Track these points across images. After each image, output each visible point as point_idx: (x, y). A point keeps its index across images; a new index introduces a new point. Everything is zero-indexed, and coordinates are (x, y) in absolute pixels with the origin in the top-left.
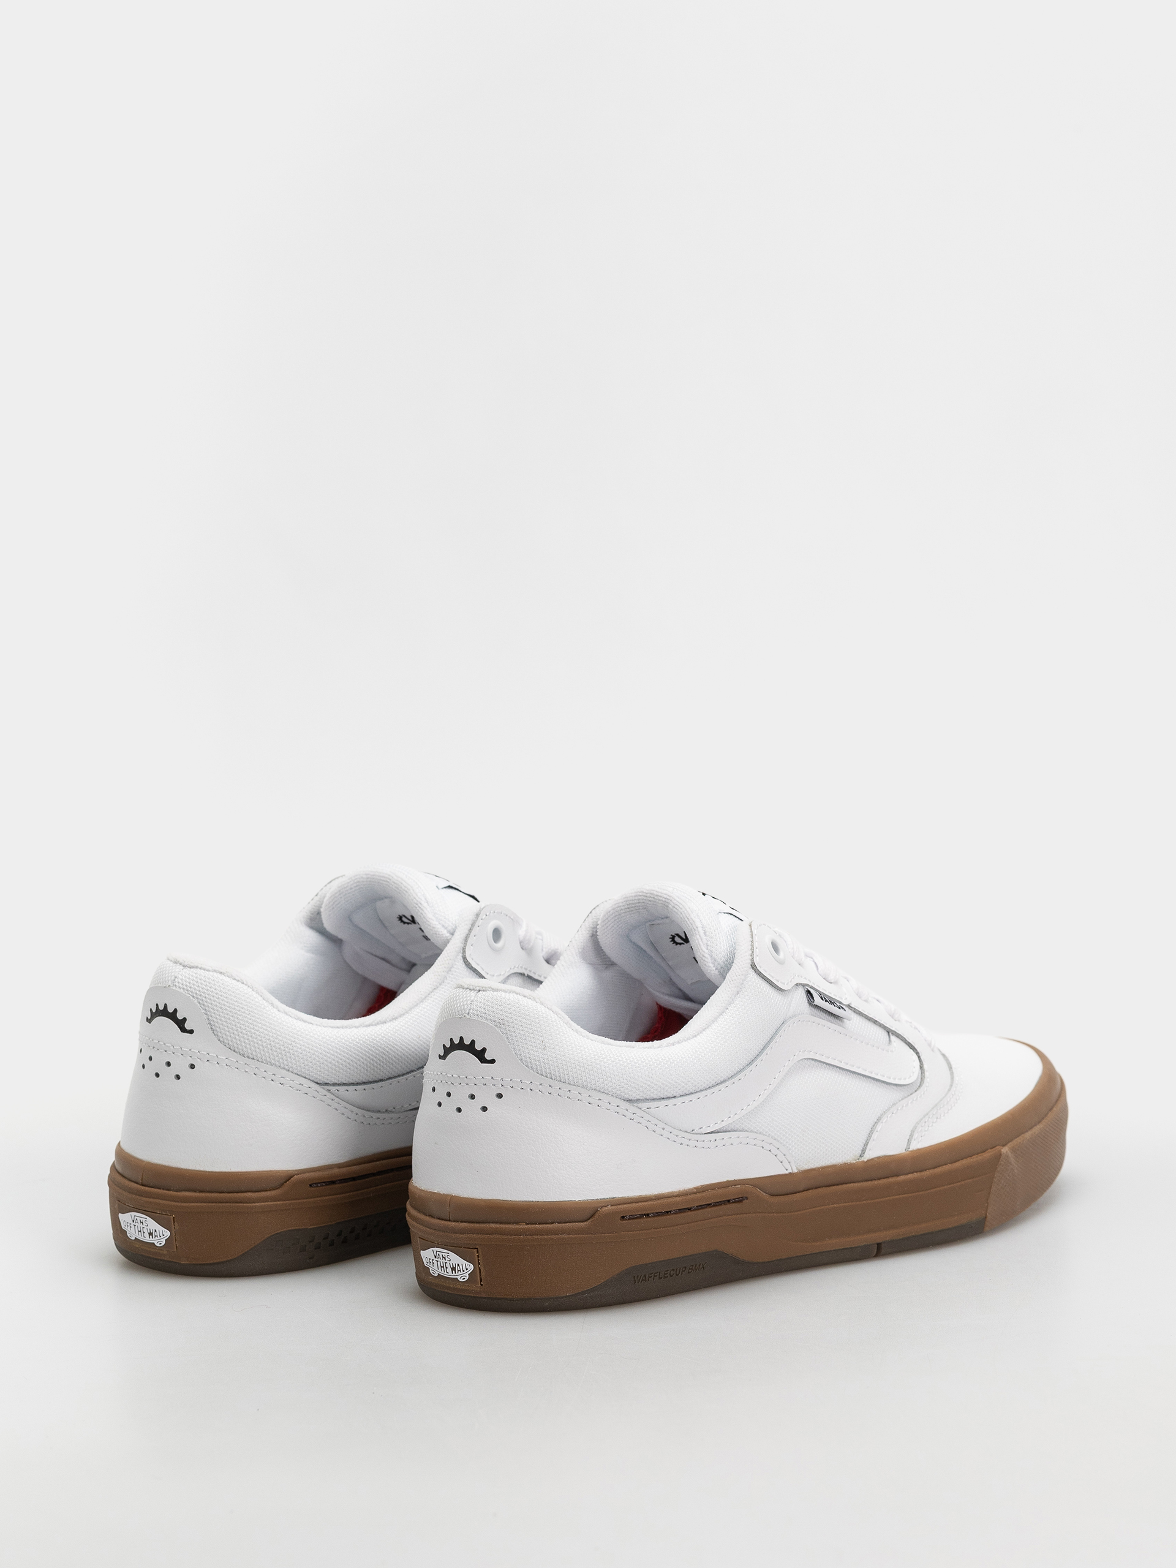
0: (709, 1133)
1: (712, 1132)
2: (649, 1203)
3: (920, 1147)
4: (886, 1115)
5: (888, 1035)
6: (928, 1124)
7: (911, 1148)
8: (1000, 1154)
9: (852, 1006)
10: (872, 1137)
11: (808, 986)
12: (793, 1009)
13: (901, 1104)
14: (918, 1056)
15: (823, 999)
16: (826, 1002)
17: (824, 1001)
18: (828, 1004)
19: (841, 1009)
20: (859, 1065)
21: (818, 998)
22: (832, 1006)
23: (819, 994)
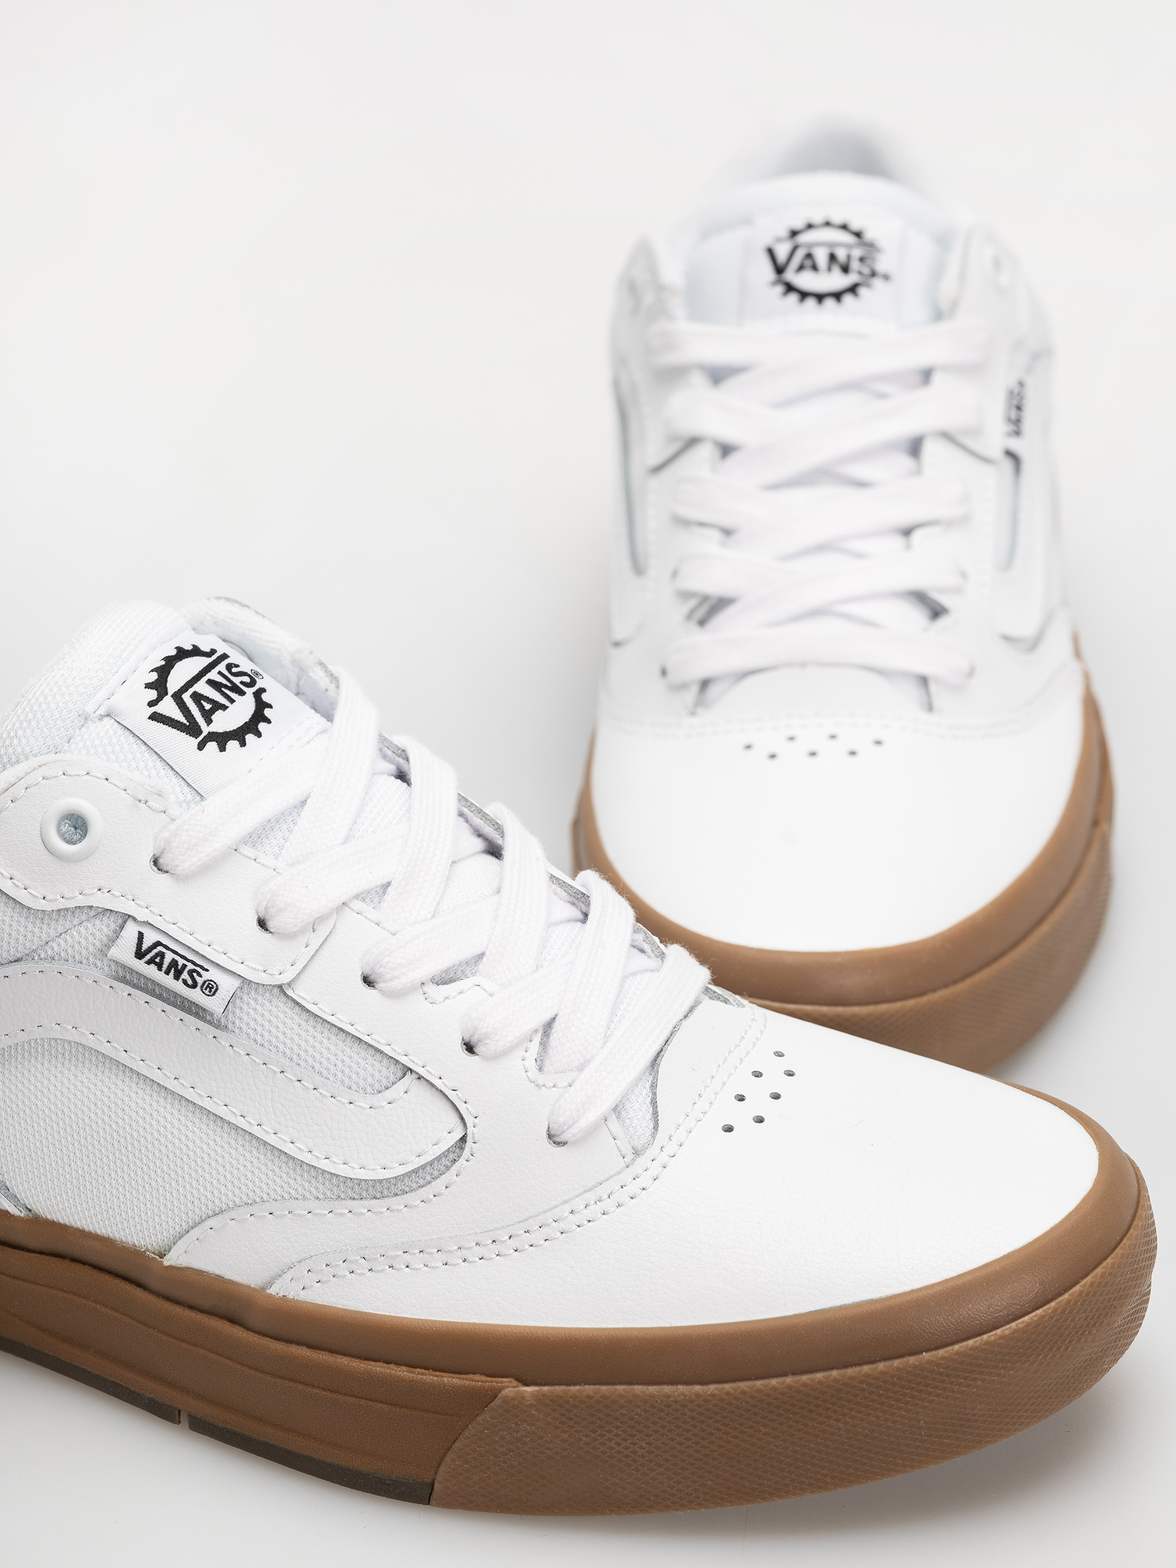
3: (303, 1296)
4: (251, 1210)
5: (400, 1074)
6: (353, 1267)
7: (277, 1291)
8: (494, 1394)
9: (290, 992)
10: (195, 1233)
11: (134, 919)
12: (56, 948)
13: (312, 1204)
14: (463, 1139)
15: (148, 957)
16: (156, 964)
17: (149, 962)
18: (160, 969)
19: (211, 988)
20: (228, 1102)
21: (124, 950)
22: (177, 977)
23: (158, 944)
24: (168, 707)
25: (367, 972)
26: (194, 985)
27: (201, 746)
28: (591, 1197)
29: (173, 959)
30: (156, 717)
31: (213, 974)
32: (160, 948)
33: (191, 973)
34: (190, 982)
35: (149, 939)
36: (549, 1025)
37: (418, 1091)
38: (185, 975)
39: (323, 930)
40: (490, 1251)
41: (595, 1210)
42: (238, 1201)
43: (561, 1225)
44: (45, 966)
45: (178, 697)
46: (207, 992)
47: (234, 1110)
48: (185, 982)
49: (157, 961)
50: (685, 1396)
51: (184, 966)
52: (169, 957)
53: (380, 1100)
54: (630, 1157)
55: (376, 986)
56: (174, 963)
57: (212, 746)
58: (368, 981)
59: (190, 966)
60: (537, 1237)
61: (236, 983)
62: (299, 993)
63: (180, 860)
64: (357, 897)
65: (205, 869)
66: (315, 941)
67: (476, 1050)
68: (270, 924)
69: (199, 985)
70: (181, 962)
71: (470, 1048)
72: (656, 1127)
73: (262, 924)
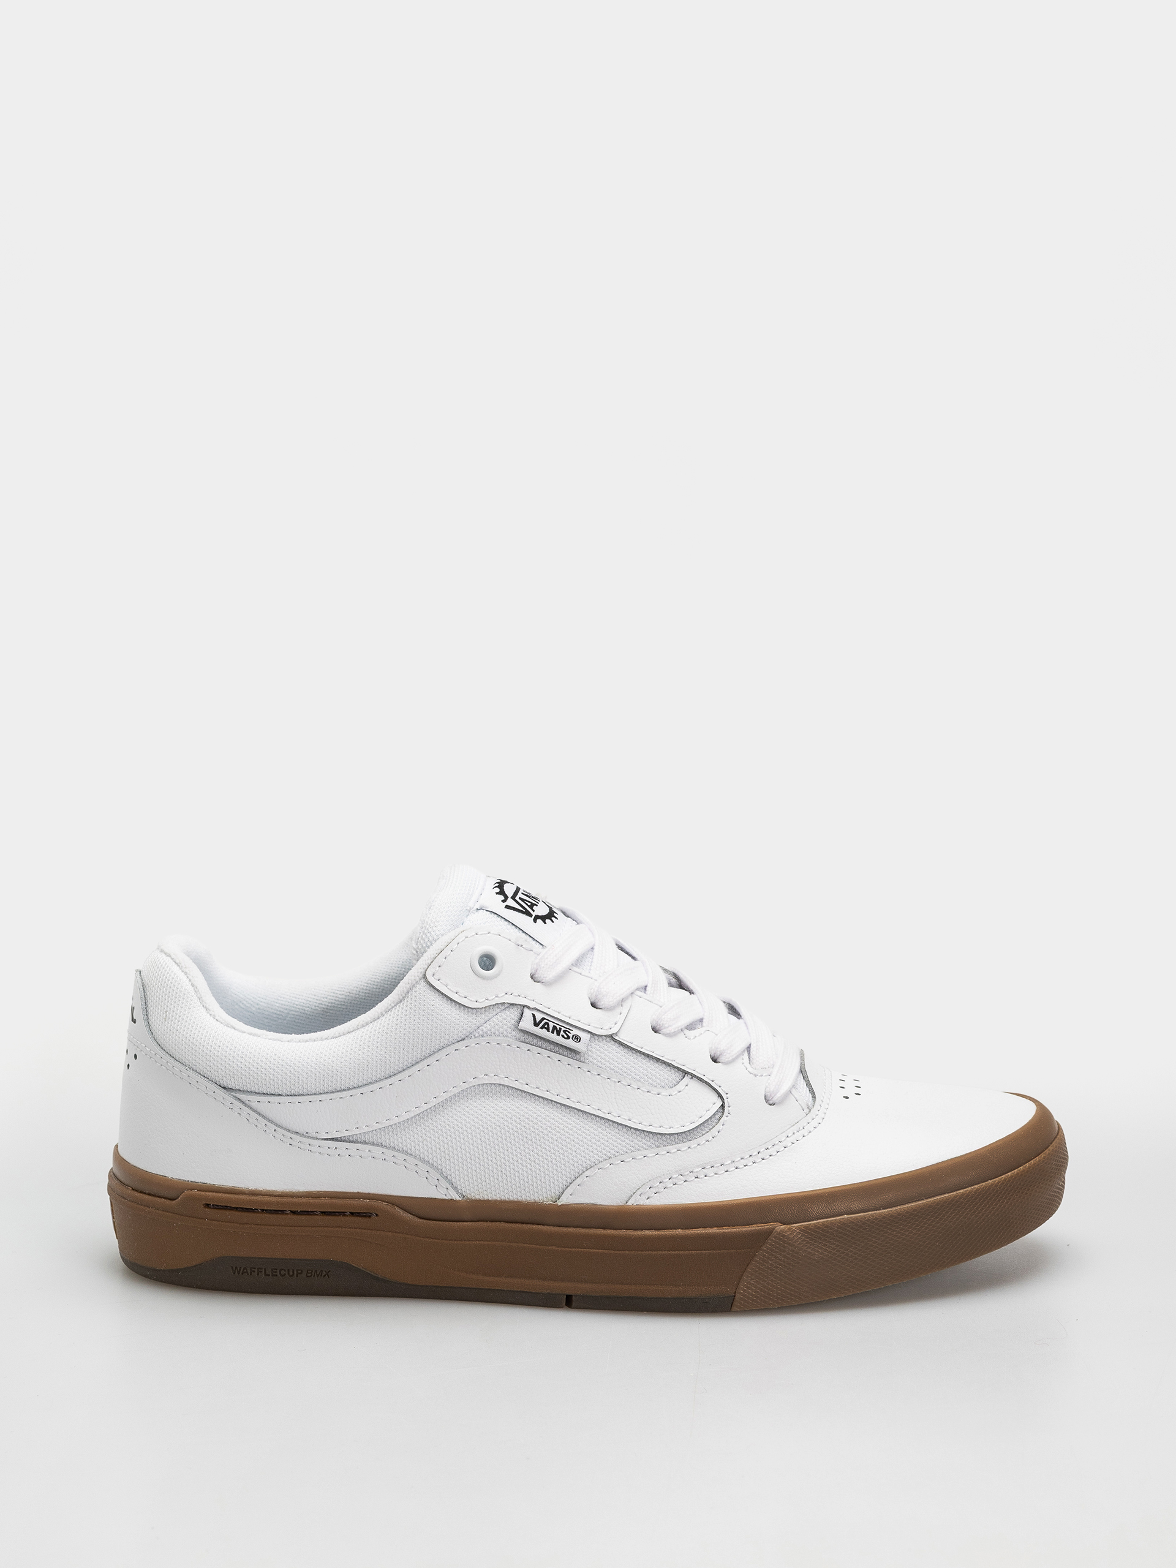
0: (325, 1139)
1: (330, 1139)
2: (241, 1197)
3: (648, 1203)
4: (611, 1161)
5: (681, 1077)
6: (675, 1181)
7: (633, 1202)
8: (770, 1232)
9: (617, 1038)
10: (578, 1181)
11: (528, 1007)
12: (485, 1030)
13: (645, 1152)
14: (723, 1106)
15: (541, 1025)
16: (546, 1028)
17: (542, 1028)
18: (548, 1031)
19: (577, 1039)
20: (590, 1103)
21: (527, 1024)
22: (558, 1034)
23: (543, 1019)
24: (510, 902)
25: (654, 1024)
26: (568, 1038)
27: (535, 921)
28: (795, 1128)
29: (554, 1026)
30: (507, 907)
31: (575, 1032)
32: (545, 1021)
33: (564, 1031)
34: (566, 1036)
35: (539, 1017)
36: (749, 1048)
37: (694, 1084)
38: (562, 1033)
39: (627, 1005)
40: (749, 1162)
41: (798, 1135)
42: (601, 1159)
43: (784, 1144)
44: (477, 1040)
45: (513, 898)
46: (576, 1040)
47: (594, 1107)
48: (563, 1036)
49: (546, 1027)
50: (873, 1216)
51: (560, 1029)
52: (551, 1025)
53: (674, 1091)
54: (807, 1110)
55: (660, 1032)
56: (554, 1028)
57: (539, 921)
58: (655, 1030)
59: (563, 1029)
60: (773, 1151)
61: (589, 1036)
62: (620, 1038)
63: (548, 975)
64: (637, 989)
65: (560, 978)
66: (625, 1011)
67: (718, 1061)
68: (599, 1004)
69: (571, 1037)
70: (558, 1027)
71: (715, 1060)
72: (814, 1097)
73: (593, 1005)
